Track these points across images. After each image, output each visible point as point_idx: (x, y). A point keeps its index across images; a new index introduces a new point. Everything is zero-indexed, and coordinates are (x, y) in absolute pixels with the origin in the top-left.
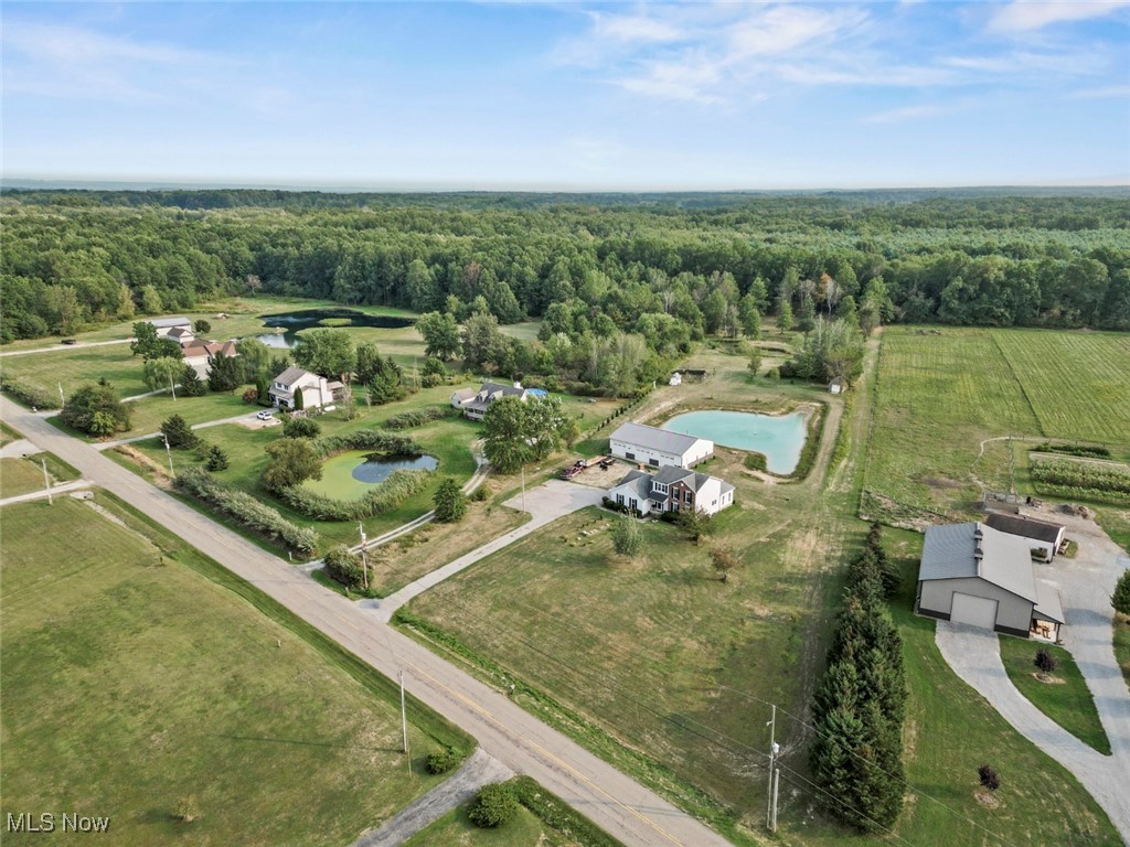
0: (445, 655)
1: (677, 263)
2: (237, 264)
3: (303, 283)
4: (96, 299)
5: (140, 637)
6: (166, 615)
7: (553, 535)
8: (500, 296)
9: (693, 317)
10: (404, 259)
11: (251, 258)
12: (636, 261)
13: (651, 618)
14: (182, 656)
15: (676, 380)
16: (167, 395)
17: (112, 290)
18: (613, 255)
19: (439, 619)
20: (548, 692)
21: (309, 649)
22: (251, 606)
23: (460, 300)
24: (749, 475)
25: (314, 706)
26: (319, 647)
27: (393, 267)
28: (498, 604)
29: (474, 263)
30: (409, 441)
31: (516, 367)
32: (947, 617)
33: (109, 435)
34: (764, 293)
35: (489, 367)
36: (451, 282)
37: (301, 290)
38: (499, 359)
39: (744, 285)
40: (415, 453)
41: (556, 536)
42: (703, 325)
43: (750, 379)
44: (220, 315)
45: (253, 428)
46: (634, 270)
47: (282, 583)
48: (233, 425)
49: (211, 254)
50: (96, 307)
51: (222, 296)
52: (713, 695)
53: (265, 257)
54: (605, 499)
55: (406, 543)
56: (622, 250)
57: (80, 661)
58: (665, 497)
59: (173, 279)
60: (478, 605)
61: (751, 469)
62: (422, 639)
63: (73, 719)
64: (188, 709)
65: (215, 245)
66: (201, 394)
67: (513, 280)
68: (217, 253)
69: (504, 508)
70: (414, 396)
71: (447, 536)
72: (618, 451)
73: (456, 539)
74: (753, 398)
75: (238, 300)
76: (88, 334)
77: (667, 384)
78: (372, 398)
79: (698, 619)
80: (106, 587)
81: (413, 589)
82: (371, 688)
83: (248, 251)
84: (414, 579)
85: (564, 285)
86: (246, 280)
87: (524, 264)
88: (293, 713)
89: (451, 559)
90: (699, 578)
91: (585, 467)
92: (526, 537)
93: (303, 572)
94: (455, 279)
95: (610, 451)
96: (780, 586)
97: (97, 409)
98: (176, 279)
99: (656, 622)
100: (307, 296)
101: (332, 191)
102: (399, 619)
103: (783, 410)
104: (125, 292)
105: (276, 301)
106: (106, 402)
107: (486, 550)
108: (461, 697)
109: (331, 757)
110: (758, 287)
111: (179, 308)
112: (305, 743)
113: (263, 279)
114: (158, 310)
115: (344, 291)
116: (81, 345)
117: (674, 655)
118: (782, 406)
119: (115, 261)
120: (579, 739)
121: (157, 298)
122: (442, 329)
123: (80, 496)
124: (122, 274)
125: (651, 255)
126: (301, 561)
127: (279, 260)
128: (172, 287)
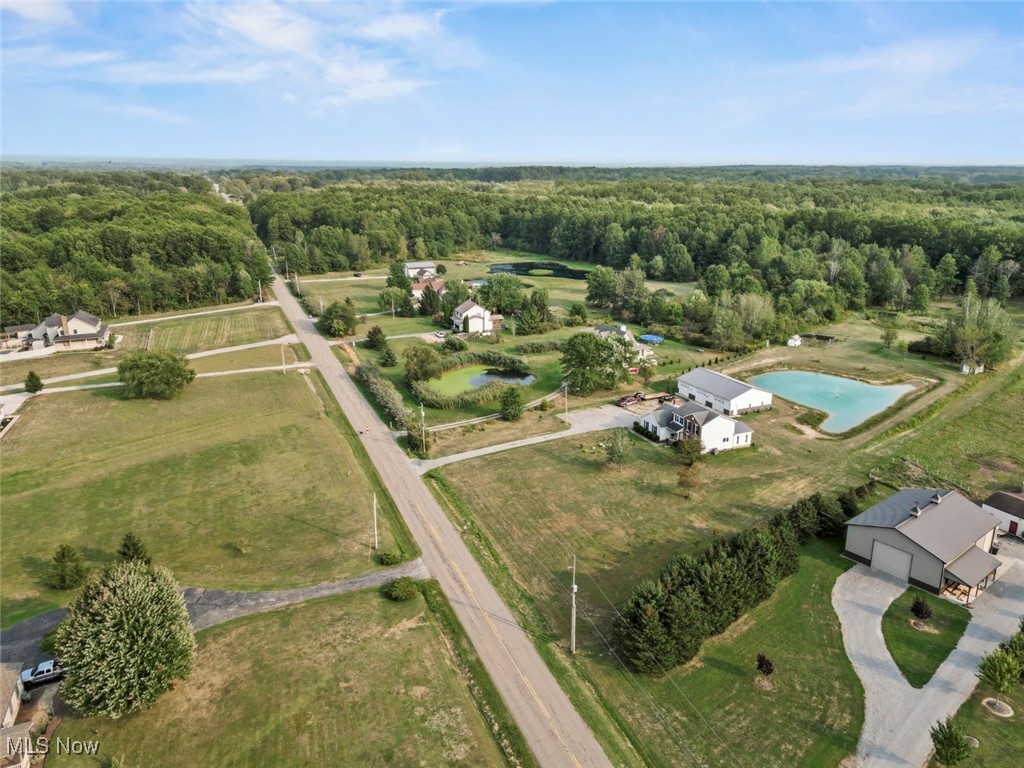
0: (442, 501)
1: (865, 234)
2: (489, 224)
3: (530, 241)
4: (384, 246)
5: (281, 455)
6: (303, 446)
7: (575, 442)
8: (676, 257)
9: (855, 287)
10: (605, 222)
11: (499, 220)
12: (821, 231)
13: (603, 510)
14: (295, 470)
15: (796, 341)
16: (390, 314)
17: (395, 240)
18: (801, 224)
19: (454, 480)
20: (491, 538)
21: (366, 481)
22: (351, 451)
23: (642, 259)
24: (795, 428)
25: (344, 513)
26: (371, 481)
27: (596, 229)
28: (500, 479)
29: (661, 227)
30: (520, 362)
31: (649, 316)
32: (868, 562)
33: (341, 336)
34: (954, 269)
35: (626, 314)
36: (640, 243)
37: (528, 246)
38: (637, 308)
39: (934, 260)
40: (523, 371)
41: (578, 444)
42: (866, 296)
43: (877, 349)
44: (461, 262)
45: (429, 342)
46: (816, 239)
47: (376, 440)
48: (417, 338)
49: (470, 215)
50: (384, 251)
51: (472, 248)
52: (606, 567)
53: (509, 219)
54: (636, 424)
55: (468, 430)
56: (813, 220)
57: (244, 462)
58: (681, 427)
59: (439, 233)
60: (487, 476)
61: (802, 424)
62: (435, 489)
63: (222, 490)
64: (279, 498)
65: (476, 209)
66: (412, 315)
67: (694, 243)
68: (475, 216)
69: (555, 418)
70: (554, 332)
71: (500, 430)
72: (683, 391)
73: (505, 432)
74: (861, 366)
75: (484, 252)
76: (373, 271)
77: (785, 343)
78: (517, 329)
79: (640, 518)
80: (282, 425)
81: (454, 458)
82: (384, 510)
83: (497, 215)
84: (458, 453)
85: (734, 250)
86: (491, 236)
87: (706, 229)
88: (330, 513)
89: (490, 445)
90: (668, 492)
91: (643, 399)
92: (554, 440)
93: (393, 436)
94: (643, 241)
95: (677, 391)
96: (734, 511)
97: (336, 317)
98: (440, 234)
99: (605, 513)
100: (532, 251)
101: (605, 167)
102: (429, 476)
103: (889, 381)
104: (403, 243)
105: (508, 254)
106: (342, 314)
107: (518, 444)
108: (431, 527)
109: (334, 541)
110: (947, 263)
111: (438, 255)
112: (326, 531)
113: (504, 236)
114: (423, 256)
115: (557, 248)
116: (365, 277)
117: (598, 537)
118: (890, 377)
119: (403, 220)
120: (486, 569)
121: (423, 247)
122: (601, 280)
123: (303, 371)
124: (405, 229)
125: (839, 225)
126: (397, 429)
127: (517, 221)
128: (436, 240)
